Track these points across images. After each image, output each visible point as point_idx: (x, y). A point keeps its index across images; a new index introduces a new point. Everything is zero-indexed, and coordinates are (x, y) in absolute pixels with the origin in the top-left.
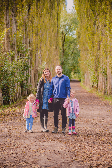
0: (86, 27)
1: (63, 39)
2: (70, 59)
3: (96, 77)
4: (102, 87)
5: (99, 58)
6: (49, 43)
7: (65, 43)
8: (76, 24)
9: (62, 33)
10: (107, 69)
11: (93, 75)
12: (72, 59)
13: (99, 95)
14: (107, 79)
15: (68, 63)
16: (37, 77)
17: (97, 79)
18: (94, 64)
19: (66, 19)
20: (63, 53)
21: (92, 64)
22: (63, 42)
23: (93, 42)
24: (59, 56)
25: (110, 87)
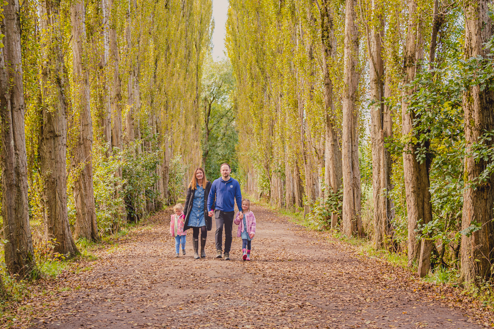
0: (250, 94)
1: (207, 110)
2: (220, 146)
3: (268, 179)
4: (277, 196)
5: (272, 148)
6: (184, 119)
7: (210, 117)
8: (230, 83)
9: (206, 99)
10: (285, 165)
11: (262, 176)
12: (224, 147)
13: (272, 209)
14: (284, 183)
15: (217, 154)
16: (168, 180)
17: (269, 182)
18: (264, 157)
19: (213, 75)
20: (207, 136)
21: (260, 157)
22: (206, 116)
23: (261, 120)
24: (200, 141)
25: (289, 195)
